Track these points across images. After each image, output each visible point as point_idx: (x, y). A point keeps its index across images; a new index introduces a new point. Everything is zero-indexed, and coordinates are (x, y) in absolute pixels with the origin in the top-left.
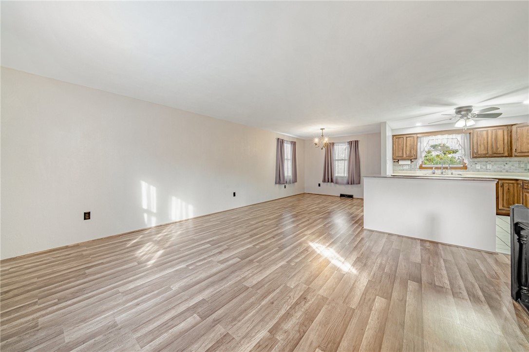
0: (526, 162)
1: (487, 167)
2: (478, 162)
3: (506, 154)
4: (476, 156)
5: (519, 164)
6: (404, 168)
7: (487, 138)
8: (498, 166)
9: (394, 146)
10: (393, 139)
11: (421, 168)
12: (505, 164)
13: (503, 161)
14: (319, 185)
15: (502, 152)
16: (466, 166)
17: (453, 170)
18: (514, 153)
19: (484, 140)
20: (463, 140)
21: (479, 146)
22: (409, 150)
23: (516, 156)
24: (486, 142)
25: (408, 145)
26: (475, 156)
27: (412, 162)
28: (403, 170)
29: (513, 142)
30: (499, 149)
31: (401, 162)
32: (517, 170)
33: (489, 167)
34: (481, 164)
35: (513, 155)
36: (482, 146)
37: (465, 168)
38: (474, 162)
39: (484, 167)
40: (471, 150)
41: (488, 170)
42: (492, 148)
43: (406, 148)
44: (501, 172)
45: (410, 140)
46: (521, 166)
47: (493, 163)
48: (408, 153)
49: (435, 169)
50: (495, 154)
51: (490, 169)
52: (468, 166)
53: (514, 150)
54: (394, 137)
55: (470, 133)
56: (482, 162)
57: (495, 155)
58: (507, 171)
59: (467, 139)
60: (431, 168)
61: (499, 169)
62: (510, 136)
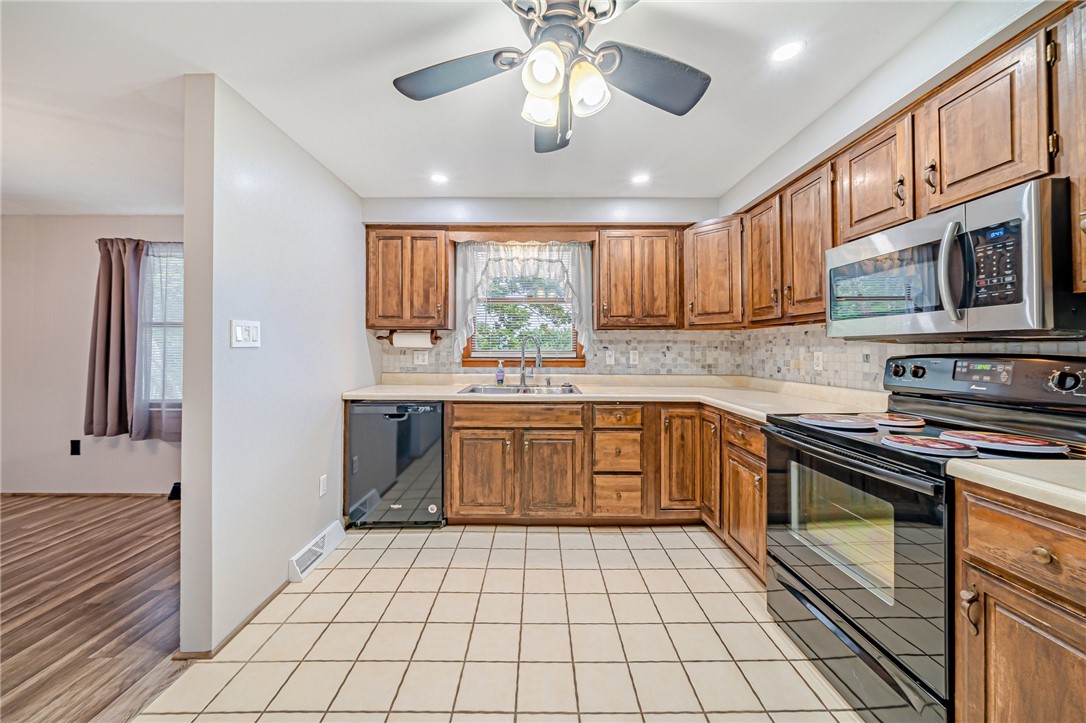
0: (705, 344)
1: (628, 359)
2: (611, 342)
3: (672, 320)
4: (606, 322)
5: (692, 350)
6: (416, 362)
7: (632, 261)
8: (652, 355)
9: (371, 270)
10: (367, 243)
11: (467, 360)
12: (665, 349)
13: (662, 342)
14: (75, 447)
15: (664, 312)
16: (584, 357)
17: (552, 369)
18: (689, 318)
19: (625, 269)
20: (576, 268)
21: (613, 290)
22: (422, 293)
23: (693, 326)
24: (628, 274)
25: (418, 269)
26: (603, 321)
27: (435, 339)
28: (414, 370)
29: (685, 282)
30: (658, 303)
31: (401, 340)
32: (687, 367)
33: (634, 357)
34: (616, 350)
35: (686, 323)
36: (621, 288)
37: (580, 361)
38: (601, 341)
39: (623, 360)
40: (595, 304)
41: (632, 370)
42: (642, 297)
43: (412, 282)
44: (658, 373)
45: (426, 250)
46: (696, 358)
47: (641, 347)
48: (418, 302)
49: (504, 365)
50: (648, 316)
51: (635, 366)
52: (589, 357)
53: (688, 307)
54: (373, 234)
55: (592, 245)
56: (619, 342)
57: (649, 321)
58: (669, 372)
59: (585, 265)
60: (494, 362)
61: (653, 365)
62: (680, 261)
